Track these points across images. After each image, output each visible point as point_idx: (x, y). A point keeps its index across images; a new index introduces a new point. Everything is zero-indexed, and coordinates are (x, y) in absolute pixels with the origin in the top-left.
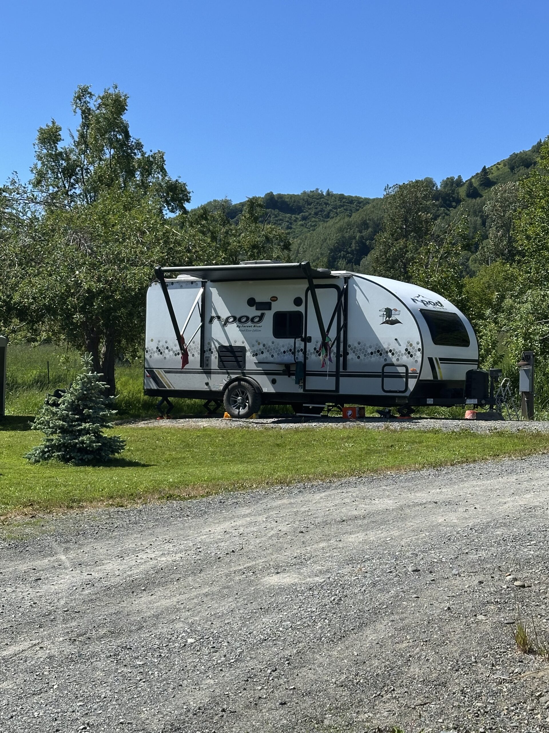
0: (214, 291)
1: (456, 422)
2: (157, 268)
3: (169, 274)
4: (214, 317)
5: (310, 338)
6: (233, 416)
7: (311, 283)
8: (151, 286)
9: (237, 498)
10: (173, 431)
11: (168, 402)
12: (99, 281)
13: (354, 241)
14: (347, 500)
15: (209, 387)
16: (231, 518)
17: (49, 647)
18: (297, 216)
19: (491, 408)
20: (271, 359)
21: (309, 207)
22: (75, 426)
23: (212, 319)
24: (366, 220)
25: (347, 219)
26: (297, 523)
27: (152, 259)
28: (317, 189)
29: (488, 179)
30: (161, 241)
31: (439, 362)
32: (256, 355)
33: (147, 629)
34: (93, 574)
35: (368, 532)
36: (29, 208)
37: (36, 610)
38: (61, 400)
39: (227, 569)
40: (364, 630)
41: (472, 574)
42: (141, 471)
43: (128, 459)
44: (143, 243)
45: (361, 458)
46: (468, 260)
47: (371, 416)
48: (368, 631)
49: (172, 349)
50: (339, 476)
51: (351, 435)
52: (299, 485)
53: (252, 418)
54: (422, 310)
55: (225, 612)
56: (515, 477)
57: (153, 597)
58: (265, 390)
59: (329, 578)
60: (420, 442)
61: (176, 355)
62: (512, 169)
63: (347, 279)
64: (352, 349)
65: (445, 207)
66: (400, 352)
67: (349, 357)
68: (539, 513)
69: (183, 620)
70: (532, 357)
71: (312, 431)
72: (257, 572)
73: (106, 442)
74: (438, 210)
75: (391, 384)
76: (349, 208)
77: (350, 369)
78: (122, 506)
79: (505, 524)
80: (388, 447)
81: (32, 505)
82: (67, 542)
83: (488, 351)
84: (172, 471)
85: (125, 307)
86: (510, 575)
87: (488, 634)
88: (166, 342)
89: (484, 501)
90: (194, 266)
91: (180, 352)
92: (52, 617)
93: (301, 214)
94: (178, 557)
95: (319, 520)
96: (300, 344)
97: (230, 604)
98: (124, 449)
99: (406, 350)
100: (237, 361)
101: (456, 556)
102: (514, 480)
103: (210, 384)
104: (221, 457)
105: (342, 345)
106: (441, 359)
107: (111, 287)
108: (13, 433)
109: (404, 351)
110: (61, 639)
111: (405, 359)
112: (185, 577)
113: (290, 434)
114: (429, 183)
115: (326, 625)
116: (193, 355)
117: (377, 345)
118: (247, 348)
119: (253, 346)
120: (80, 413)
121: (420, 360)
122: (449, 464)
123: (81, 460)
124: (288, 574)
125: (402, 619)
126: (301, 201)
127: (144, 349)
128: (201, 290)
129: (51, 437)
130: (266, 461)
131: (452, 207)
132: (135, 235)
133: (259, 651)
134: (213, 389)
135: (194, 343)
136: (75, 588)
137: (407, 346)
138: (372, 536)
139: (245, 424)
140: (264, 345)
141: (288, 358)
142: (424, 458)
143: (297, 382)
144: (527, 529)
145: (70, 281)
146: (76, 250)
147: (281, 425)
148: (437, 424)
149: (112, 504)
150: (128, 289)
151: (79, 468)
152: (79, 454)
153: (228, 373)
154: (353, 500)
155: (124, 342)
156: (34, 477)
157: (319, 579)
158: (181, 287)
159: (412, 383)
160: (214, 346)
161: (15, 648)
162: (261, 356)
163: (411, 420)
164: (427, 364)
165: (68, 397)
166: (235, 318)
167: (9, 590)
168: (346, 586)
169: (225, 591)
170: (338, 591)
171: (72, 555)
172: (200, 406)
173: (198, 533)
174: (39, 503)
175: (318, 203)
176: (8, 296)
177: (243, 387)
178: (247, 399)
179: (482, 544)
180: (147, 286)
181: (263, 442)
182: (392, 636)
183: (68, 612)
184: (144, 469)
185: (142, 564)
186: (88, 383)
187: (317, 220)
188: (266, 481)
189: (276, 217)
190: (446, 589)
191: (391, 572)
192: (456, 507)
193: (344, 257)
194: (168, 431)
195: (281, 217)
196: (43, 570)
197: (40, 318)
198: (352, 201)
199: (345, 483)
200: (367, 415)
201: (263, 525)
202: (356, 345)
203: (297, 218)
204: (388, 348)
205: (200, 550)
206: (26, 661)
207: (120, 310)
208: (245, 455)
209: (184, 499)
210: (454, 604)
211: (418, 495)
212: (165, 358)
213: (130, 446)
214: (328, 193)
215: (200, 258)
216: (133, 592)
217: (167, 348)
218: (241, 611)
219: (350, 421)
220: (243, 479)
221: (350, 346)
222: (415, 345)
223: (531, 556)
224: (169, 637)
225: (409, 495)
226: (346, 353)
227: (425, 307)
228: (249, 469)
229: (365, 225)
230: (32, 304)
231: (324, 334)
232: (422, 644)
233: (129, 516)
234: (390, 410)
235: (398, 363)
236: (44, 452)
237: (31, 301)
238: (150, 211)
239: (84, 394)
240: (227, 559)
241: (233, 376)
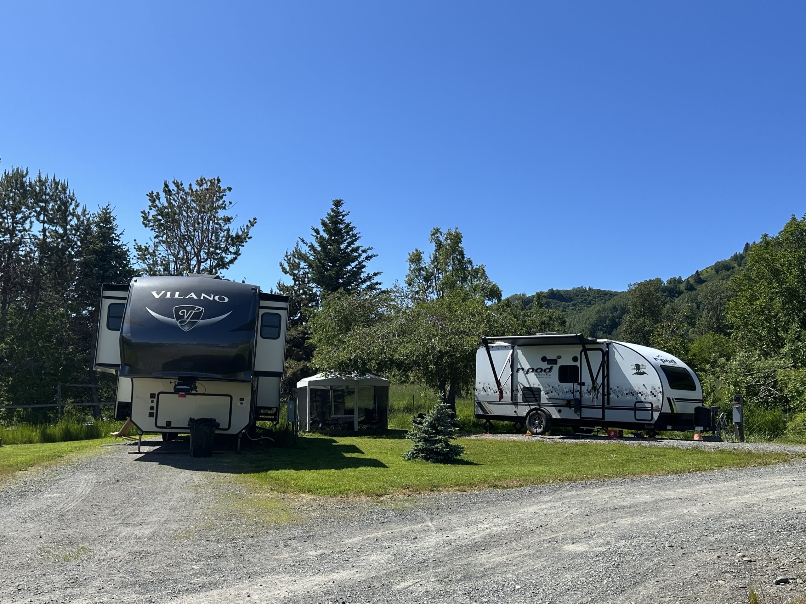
0: (519, 352)
1: (688, 442)
2: (483, 337)
3: (490, 341)
4: (519, 369)
5: (584, 383)
6: (533, 433)
7: (584, 347)
8: (479, 348)
9: (540, 489)
10: (494, 442)
11: (490, 423)
12: (446, 345)
13: (608, 319)
14: (617, 494)
15: (517, 414)
16: (537, 503)
17: (426, 584)
18: (569, 303)
19: (713, 433)
20: (558, 397)
21: (577, 297)
22: (432, 437)
23: (518, 370)
24: (615, 306)
25: (602, 305)
26: (584, 508)
27: (480, 332)
28: (582, 286)
29: (700, 278)
30: (485, 321)
31: (675, 401)
32: (548, 393)
33: (488, 576)
34: (450, 536)
35: (634, 518)
36: (404, 301)
37: (415, 558)
38: (424, 420)
39: (538, 538)
40: (637, 587)
41: (711, 551)
42: (475, 468)
43: (465, 460)
44: (474, 322)
45: (623, 465)
46: (688, 331)
47: (627, 436)
48: (640, 588)
49: (493, 389)
50: (610, 477)
51: (615, 449)
52: (582, 482)
53: (545, 435)
54: (661, 366)
55: (539, 568)
56: (736, 482)
57: (490, 555)
58: (554, 417)
59: (609, 549)
60: (664, 456)
61: (495, 392)
62: (717, 272)
63: (608, 345)
64: (613, 391)
65: (670, 297)
66: (647, 393)
67: (611, 396)
68: (756, 508)
69: (511, 572)
70: (741, 398)
71: (587, 445)
72: (559, 541)
73: (452, 448)
74: (666, 299)
75: (641, 415)
76: (604, 298)
77: (612, 404)
78: (465, 491)
79: (732, 516)
80: (641, 458)
81: (408, 488)
82: (432, 514)
83: (709, 394)
84: (495, 468)
85: (462, 362)
86: (739, 552)
87: (727, 594)
88: (489, 384)
89: (716, 499)
90: (506, 336)
91: (498, 391)
92: (426, 564)
93: (572, 302)
94: (504, 528)
95: (598, 508)
96: (577, 387)
97: (542, 563)
98: (463, 453)
99: (651, 392)
100: (535, 398)
101: (699, 537)
102: (735, 485)
103: (517, 412)
104: (527, 461)
105: (606, 388)
106: (676, 399)
107: (454, 349)
108: (393, 440)
109: (649, 393)
110: (433, 580)
111: (650, 398)
112: (511, 542)
113: (572, 447)
114: (659, 281)
115: (610, 582)
116: (506, 393)
117: (630, 388)
118: (542, 389)
119: (546, 387)
120: (436, 428)
121: (661, 399)
122: (686, 471)
123: (437, 459)
124: (581, 544)
125: (664, 581)
126: (572, 294)
127: (474, 389)
128: (511, 351)
129: (418, 444)
130: (557, 465)
131: (675, 297)
132: (469, 317)
133: (565, 597)
134: (519, 415)
135: (507, 385)
136: (439, 545)
137: (651, 389)
138: (637, 520)
139: (541, 439)
140: (553, 387)
141: (570, 396)
142: (668, 467)
143: (576, 412)
144: (749, 520)
145: (429, 346)
146: (433, 326)
147: (565, 440)
148: (676, 443)
149: (458, 490)
150: (465, 351)
151: (435, 465)
152: (435, 456)
153: (529, 405)
154: (621, 494)
155: (461, 384)
156: (408, 470)
157: (603, 549)
158: (498, 349)
159: (656, 415)
160: (520, 387)
161: (404, 584)
162: (551, 394)
163: (656, 440)
164: (666, 402)
165: (428, 418)
166: (533, 370)
167: (398, 544)
168: (622, 555)
169: (538, 553)
170: (616, 558)
171: (435, 523)
172: (510, 426)
173: (516, 512)
174: (412, 487)
175: (583, 295)
176: (391, 355)
177: (539, 414)
178: (542, 422)
179: (717, 529)
180: (477, 349)
181: (554, 451)
182: (658, 592)
183: (436, 562)
184: (477, 467)
185: (481, 531)
186: (441, 410)
187: (583, 306)
188: (559, 479)
189: (555, 304)
190: (694, 561)
191: (653, 547)
192: (695, 502)
193: (601, 329)
194: (491, 442)
195: (558, 304)
196: (418, 532)
197: (410, 369)
198: (606, 293)
199: (614, 482)
200: (624, 436)
201: (560, 509)
202: (616, 388)
203: (569, 305)
204: (638, 391)
205: (519, 524)
206: (412, 593)
207: (459, 363)
208: (542, 460)
209: (504, 488)
210: (700, 572)
211: (667, 492)
212: (488, 394)
213: (467, 451)
214: (590, 288)
215: (510, 331)
216: (477, 551)
217: (489, 388)
218: (550, 569)
219: (613, 439)
220: (543, 476)
221: (611, 389)
222: (657, 389)
223: (753, 539)
224: (504, 583)
225: (661, 493)
226: (609, 394)
227: (663, 364)
228: (546, 470)
229: (615, 309)
230: (406, 359)
231: (594, 381)
232: (680, 599)
233: (470, 498)
234: (641, 433)
235: (646, 401)
236: (413, 454)
237: (405, 358)
238: (478, 302)
239: (438, 417)
240: (537, 531)
241: (533, 407)
